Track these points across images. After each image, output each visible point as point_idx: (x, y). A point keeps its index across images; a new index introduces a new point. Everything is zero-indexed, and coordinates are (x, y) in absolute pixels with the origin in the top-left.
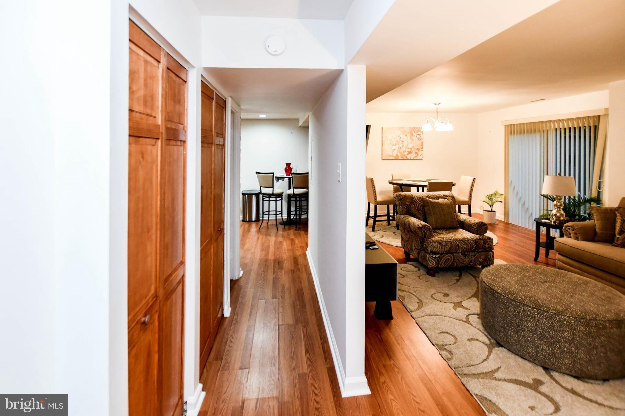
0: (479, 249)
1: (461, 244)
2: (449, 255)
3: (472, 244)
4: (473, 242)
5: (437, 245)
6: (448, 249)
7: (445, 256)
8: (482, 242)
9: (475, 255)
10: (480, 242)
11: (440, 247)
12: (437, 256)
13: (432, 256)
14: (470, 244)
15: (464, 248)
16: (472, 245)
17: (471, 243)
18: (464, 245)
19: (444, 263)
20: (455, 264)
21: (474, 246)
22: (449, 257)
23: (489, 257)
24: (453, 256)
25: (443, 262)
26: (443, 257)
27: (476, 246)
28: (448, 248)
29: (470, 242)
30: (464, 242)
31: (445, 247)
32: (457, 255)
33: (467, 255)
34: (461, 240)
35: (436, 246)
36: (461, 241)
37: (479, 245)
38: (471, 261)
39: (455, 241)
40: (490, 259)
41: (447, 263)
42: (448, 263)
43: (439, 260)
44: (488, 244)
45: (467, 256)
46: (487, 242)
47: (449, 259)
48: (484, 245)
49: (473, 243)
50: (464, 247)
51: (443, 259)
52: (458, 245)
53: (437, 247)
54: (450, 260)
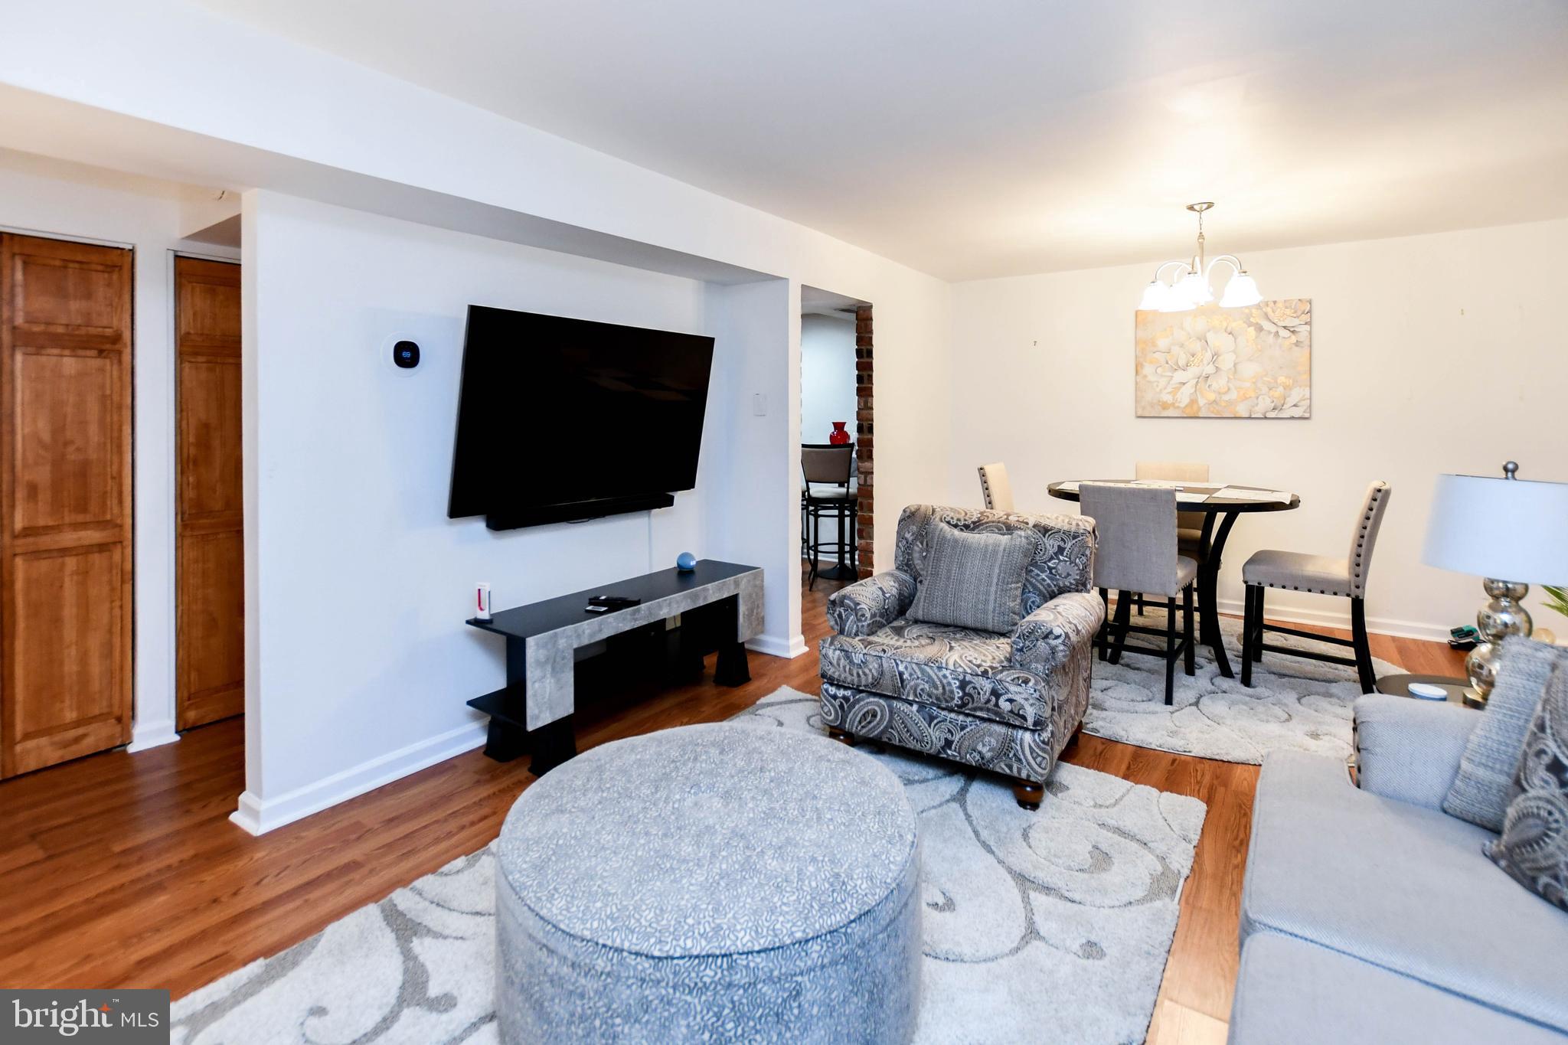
0: (975, 709)
1: (911, 675)
2: (876, 699)
3: (949, 684)
4: (954, 679)
5: (839, 659)
6: (870, 680)
7: (863, 700)
8: (987, 686)
9: (963, 728)
10: (978, 686)
11: (844, 667)
12: (841, 693)
13: (827, 691)
14: (941, 682)
15: (922, 690)
16: (947, 688)
17: (945, 681)
18: (919, 681)
19: (860, 722)
20: (896, 735)
21: (957, 695)
22: (877, 708)
23: (1018, 748)
24: (888, 706)
25: (858, 719)
26: (858, 701)
27: (965, 694)
28: (870, 676)
29: (945, 676)
30: (923, 671)
31: (861, 673)
32: (904, 707)
33: (936, 717)
34: (917, 664)
35: (835, 662)
36: (914, 666)
37: (975, 696)
38: (948, 744)
39: (895, 660)
40: (1022, 757)
41: (870, 723)
42: (872, 724)
43: (846, 707)
44: (1011, 701)
45: (935, 721)
46: (1008, 691)
47: (874, 715)
48: (994, 699)
49: (952, 682)
50: (921, 687)
51: (857, 707)
52: (901, 674)
53: (839, 665)
54: (879, 717)
